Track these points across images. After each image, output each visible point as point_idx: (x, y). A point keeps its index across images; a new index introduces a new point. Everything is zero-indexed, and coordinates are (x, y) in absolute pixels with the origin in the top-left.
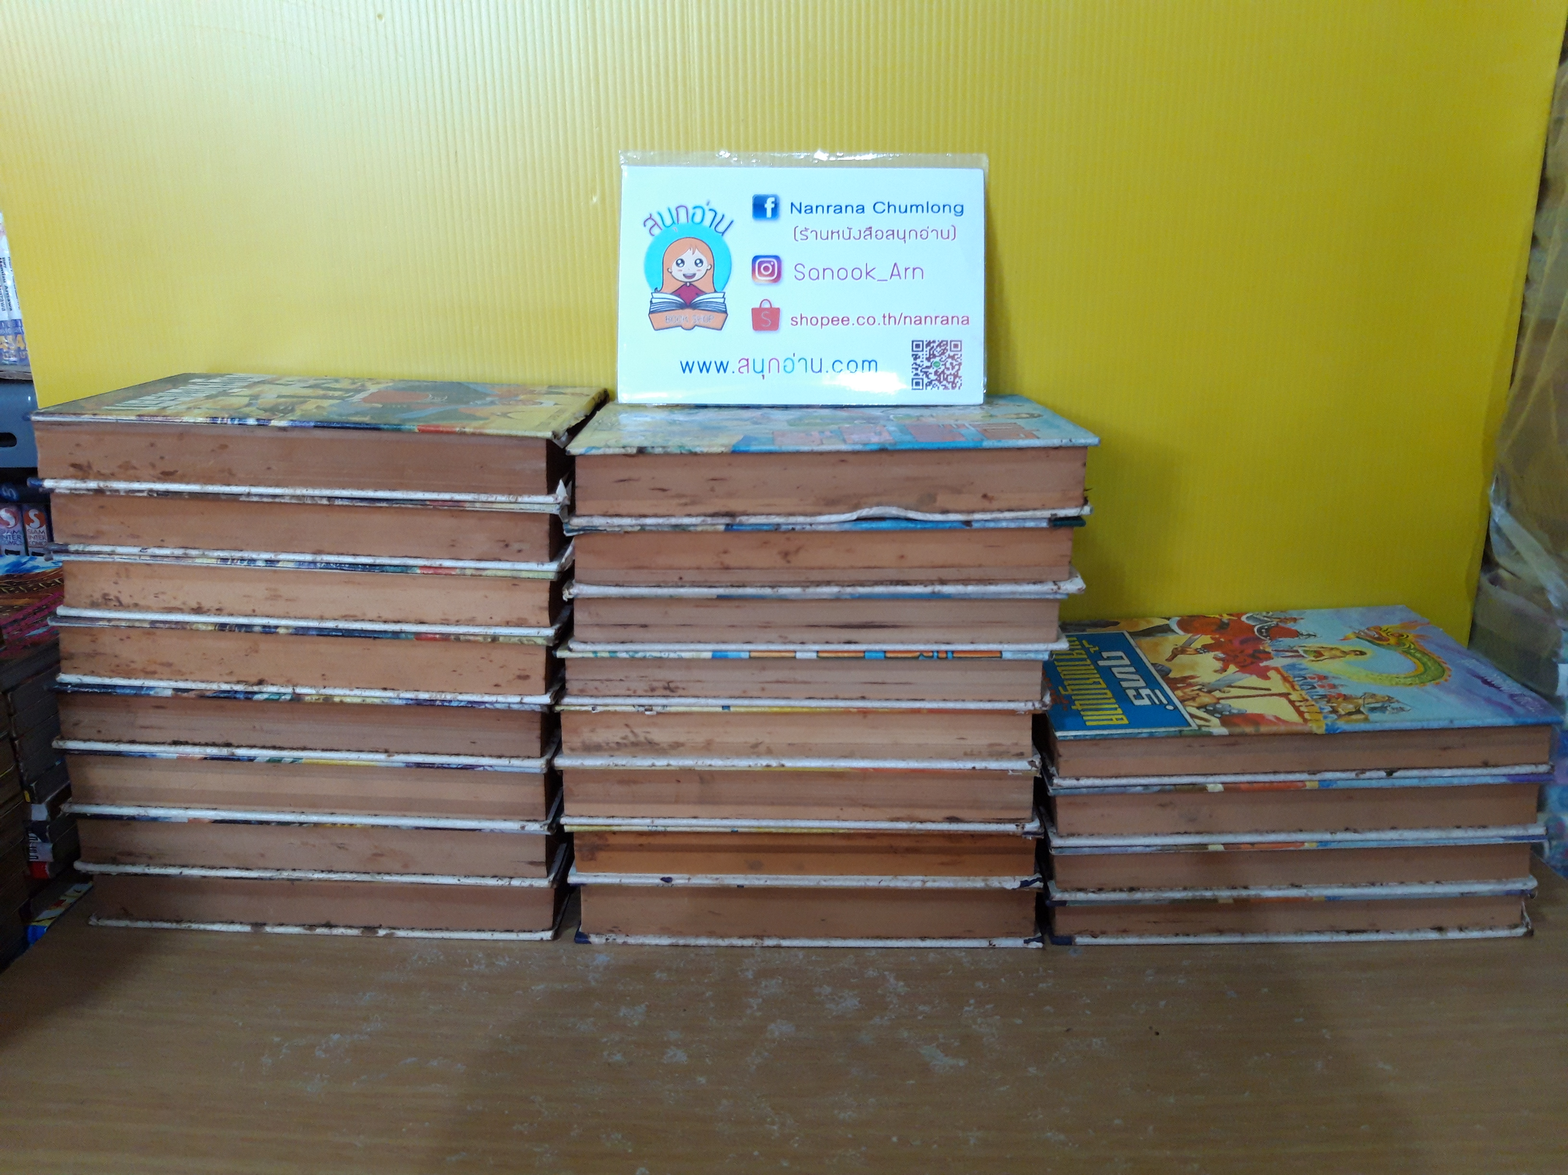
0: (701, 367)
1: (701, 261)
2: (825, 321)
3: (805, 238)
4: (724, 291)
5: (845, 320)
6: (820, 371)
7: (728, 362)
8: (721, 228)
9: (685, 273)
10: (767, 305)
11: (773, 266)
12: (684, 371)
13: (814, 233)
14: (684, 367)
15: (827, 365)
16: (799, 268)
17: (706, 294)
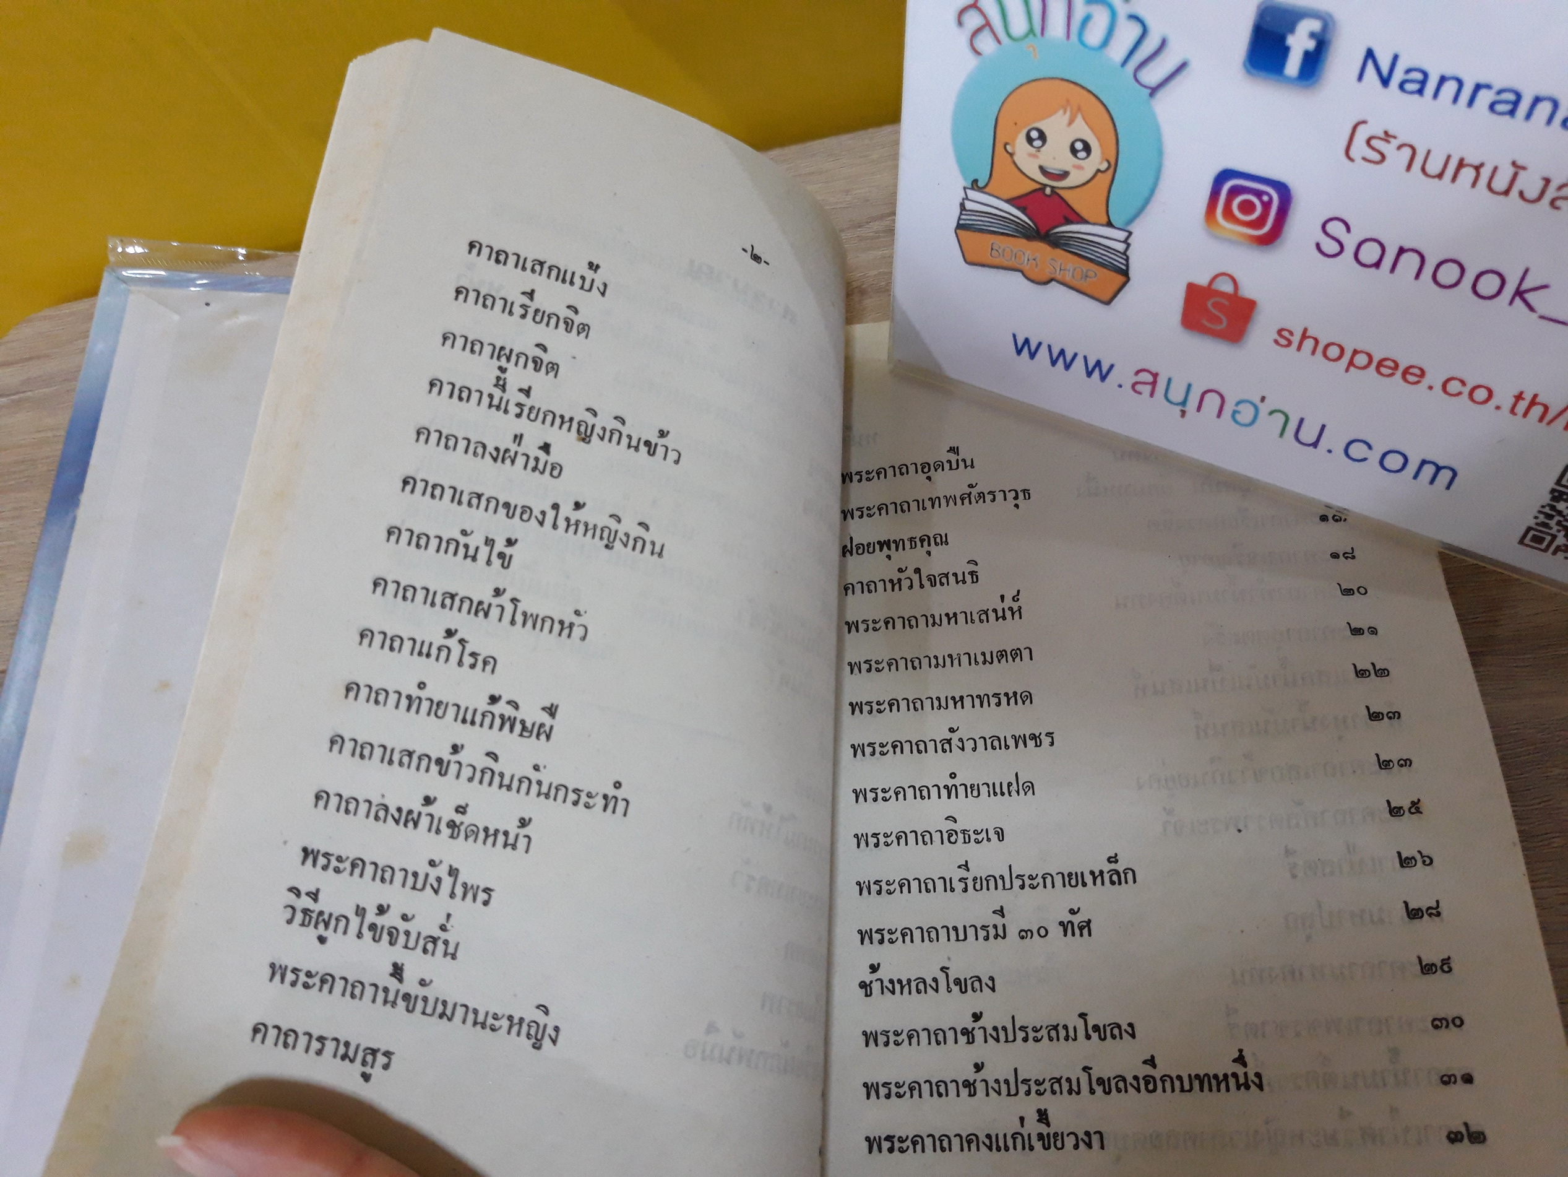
0: (1055, 355)
1: (1087, 148)
2: (1361, 360)
3: (1377, 157)
4: (1131, 230)
5: (1413, 374)
6: (1315, 445)
7: (1112, 366)
8: (1153, 75)
9: (1042, 164)
10: (1226, 287)
11: (1267, 206)
12: (1019, 352)
13: (1407, 152)
14: (1020, 345)
15: (1334, 440)
16: (1335, 228)
17: (1086, 222)
